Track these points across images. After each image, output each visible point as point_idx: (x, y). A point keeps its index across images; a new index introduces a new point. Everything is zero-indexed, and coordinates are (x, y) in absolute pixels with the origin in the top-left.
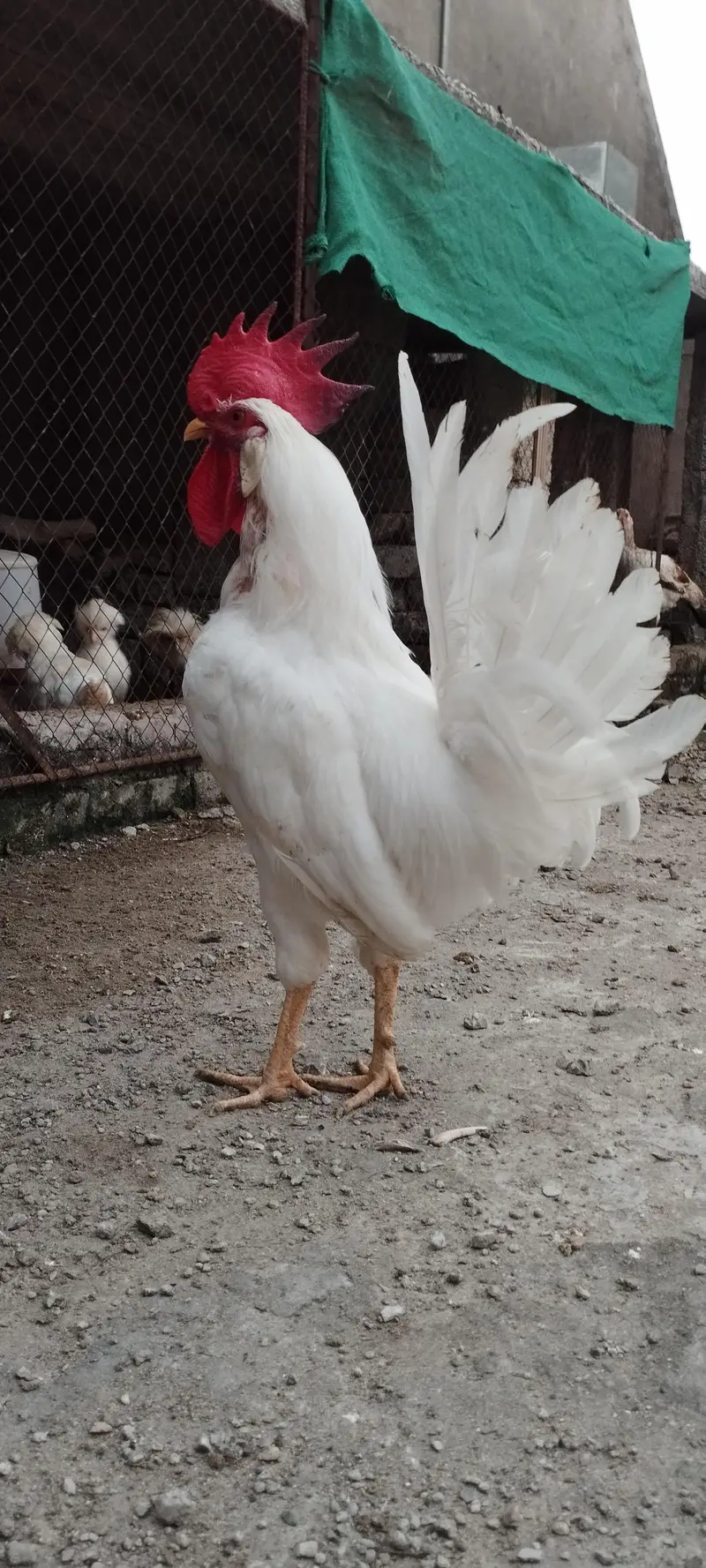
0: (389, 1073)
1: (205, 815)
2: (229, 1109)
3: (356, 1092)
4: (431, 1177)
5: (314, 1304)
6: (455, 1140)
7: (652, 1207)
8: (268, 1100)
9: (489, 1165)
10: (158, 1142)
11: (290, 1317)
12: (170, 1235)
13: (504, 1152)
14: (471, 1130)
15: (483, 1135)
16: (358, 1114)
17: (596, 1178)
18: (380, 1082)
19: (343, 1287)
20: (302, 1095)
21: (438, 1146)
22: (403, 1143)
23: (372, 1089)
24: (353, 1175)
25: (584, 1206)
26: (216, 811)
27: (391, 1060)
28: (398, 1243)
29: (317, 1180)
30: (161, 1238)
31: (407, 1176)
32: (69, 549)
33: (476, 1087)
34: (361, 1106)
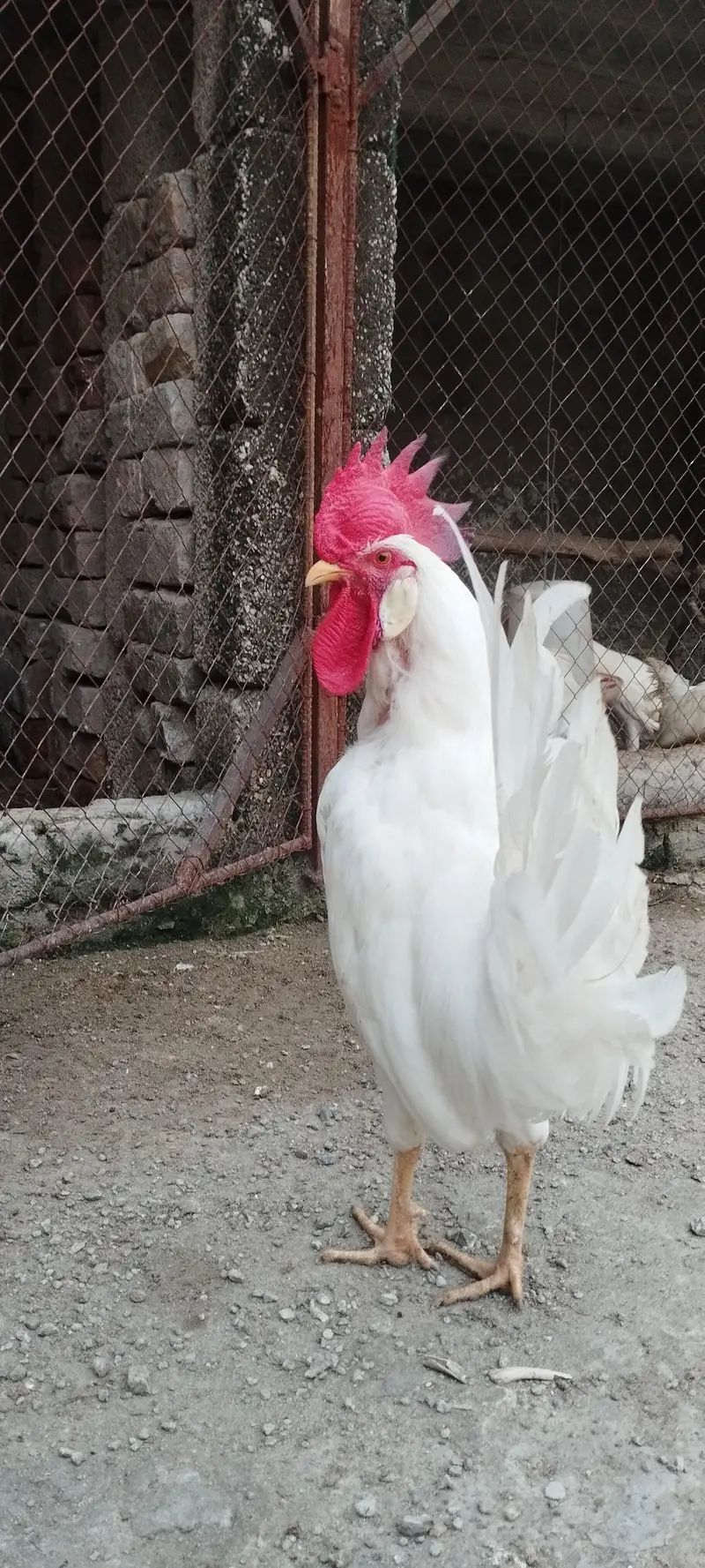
0: (510, 1271)
1: (671, 881)
2: (339, 1261)
3: (479, 1279)
4: (440, 1421)
5: (177, 1532)
6: (524, 1380)
7: (656, 1558)
8: (384, 1262)
9: (526, 1428)
10: (237, 1281)
11: (142, 1537)
12: (144, 1394)
13: (561, 1416)
14: (548, 1373)
15: (559, 1385)
16: (457, 1310)
17: (628, 1492)
18: (498, 1280)
19: (218, 1524)
20: (423, 1268)
21: (494, 1382)
22: (453, 1368)
23: (486, 1285)
24: (373, 1387)
25: (572, 1527)
26: (683, 878)
27: (516, 1258)
28: (333, 1492)
29: (334, 1380)
30: (137, 1394)
31: (420, 1410)
32: (663, 568)
33: (618, 1316)
34: (469, 1300)
